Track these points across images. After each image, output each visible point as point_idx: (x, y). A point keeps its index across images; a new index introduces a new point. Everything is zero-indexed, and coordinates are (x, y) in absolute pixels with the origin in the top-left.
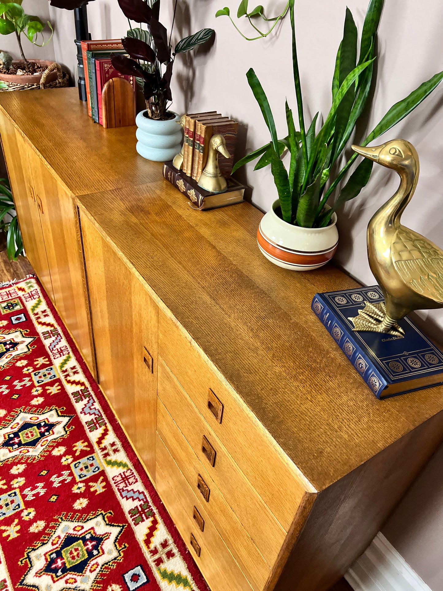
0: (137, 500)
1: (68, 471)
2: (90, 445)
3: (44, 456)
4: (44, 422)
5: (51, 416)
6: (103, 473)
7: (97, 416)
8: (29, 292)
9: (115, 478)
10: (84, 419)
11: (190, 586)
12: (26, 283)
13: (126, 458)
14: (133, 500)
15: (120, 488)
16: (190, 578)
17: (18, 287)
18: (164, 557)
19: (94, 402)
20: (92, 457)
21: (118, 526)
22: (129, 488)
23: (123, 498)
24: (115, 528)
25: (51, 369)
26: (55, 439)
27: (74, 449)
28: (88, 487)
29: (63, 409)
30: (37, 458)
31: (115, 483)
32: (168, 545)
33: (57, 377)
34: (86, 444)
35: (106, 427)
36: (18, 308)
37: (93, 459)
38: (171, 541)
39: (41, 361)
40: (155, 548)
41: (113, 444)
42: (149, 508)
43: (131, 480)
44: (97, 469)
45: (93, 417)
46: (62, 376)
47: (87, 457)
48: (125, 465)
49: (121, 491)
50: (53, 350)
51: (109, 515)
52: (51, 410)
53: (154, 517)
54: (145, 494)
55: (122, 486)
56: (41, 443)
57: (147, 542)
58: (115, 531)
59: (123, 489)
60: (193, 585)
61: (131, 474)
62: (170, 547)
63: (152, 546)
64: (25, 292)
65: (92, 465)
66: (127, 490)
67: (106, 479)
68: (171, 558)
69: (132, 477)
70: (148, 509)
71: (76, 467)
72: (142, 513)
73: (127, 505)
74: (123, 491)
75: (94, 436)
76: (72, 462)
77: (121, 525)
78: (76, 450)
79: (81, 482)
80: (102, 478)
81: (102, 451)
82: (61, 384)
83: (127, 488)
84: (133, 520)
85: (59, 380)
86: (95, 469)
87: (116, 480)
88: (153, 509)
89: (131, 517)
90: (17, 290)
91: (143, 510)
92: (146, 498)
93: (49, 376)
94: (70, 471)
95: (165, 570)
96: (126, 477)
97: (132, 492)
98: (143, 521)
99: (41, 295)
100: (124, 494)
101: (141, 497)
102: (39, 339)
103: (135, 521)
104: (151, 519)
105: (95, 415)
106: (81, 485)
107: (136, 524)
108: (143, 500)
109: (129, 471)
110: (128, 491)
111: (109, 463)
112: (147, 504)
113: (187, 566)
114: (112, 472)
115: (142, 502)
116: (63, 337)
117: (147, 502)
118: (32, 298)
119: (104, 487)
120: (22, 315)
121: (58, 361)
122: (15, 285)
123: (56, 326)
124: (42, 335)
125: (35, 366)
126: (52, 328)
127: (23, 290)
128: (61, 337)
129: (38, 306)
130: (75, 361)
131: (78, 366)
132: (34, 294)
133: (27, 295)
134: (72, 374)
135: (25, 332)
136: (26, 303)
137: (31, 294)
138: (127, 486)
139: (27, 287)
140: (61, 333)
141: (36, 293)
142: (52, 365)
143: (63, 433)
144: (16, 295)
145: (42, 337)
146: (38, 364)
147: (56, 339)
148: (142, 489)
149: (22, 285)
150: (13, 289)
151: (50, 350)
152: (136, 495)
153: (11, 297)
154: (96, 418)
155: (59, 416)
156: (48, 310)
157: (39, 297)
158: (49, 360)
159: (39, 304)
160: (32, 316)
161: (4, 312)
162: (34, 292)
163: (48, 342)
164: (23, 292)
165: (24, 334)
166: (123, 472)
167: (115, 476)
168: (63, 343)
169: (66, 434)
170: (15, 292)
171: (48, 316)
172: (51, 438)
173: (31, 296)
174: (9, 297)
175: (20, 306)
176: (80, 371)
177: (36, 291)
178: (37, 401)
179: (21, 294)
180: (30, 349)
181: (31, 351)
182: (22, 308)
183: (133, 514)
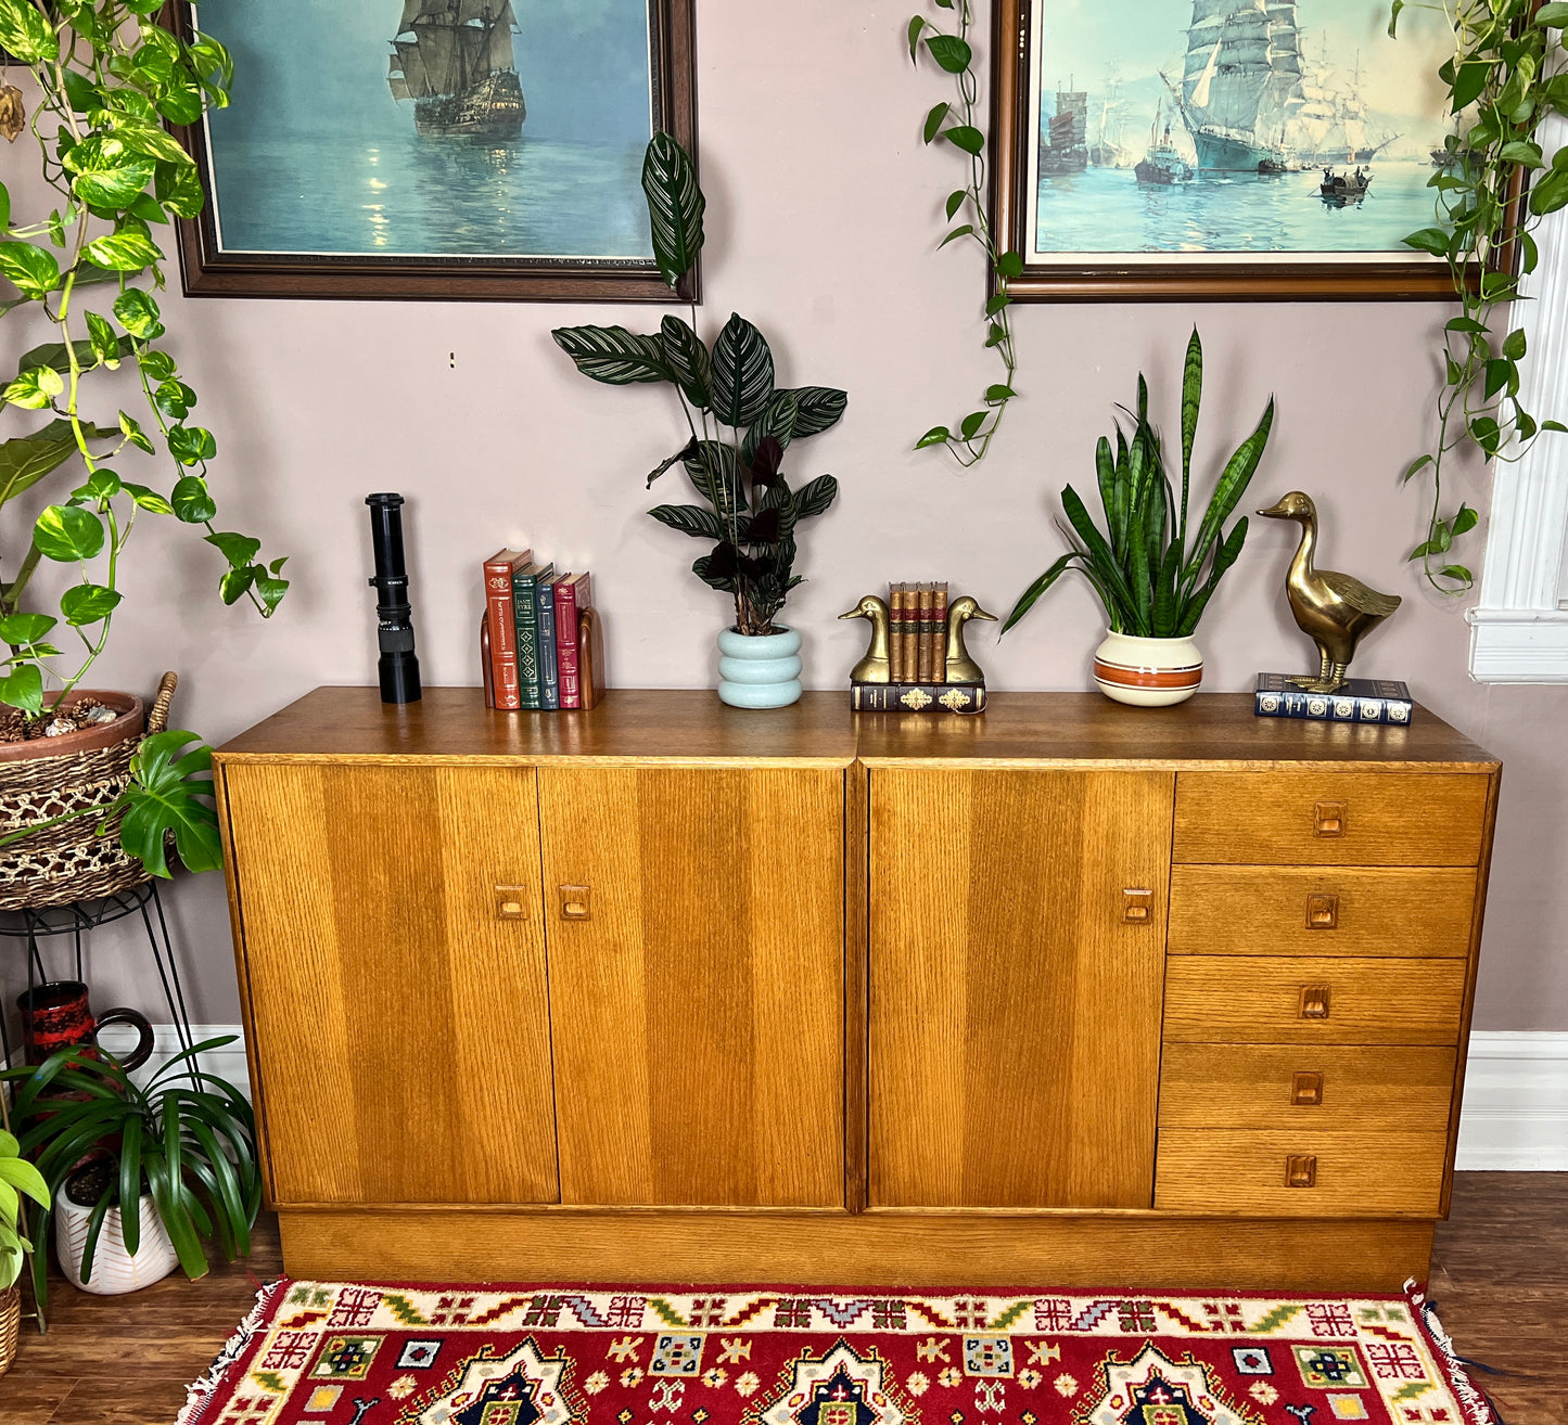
0: (1107, 1313)
1: (979, 1383)
2: (939, 1337)
3: (913, 1410)
4: (818, 1387)
5: (809, 1375)
6: (1018, 1341)
7: (871, 1308)
8: (335, 1308)
9: (1041, 1326)
10: (865, 1324)
11: (1297, 1307)
12: (294, 1299)
13: (1005, 1300)
14: (1103, 1318)
15: (1067, 1325)
16: (1284, 1303)
17: (283, 1325)
18: (1233, 1318)
19: (831, 1301)
20: (969, 1342)
21: (1144, 1351)
22: (1075, 1315)
23: (1090, 1329)
24: (1145, 1357)
25: (668, 1338)
26: (881, 1382)
27: (931, 1359)
28: (1037, 1366)
29: (806, 1351)
30: (909, 1420)
31: (1052, 1329)
32: (1215, 1306)
33: (704, 1338)
34: (931, 1341)
35: (909, 1304)
36: (370, 1346)
37: (976, 1342)
38: (1209, 1301)
39: (622, 1350)
40: (1211, 1322)
41: (961, 1306)
42: (1132, 1304)
43: (1060, 1307)
44: (1002, 1344)
45: (868, 1314)
46: (706, 1329)
47: (965, 1349)
48: (1022, 1306)
49: (1074, 1327)
50: (606, 1322)
51: (1113, 1357)
52: (795, 1369)
53: (1154, 1304)
54: (1101, 1300)
55: (1064, 1323)
56: (875, 1406)
57: (1196, 1327)
58: (1150, 1358)
59: (1071, 1324)
60: (1297, 1302)
61: (1046, 1303)
62: (1220, 1306)
63: (1205, 1324)
64: (324, 1316)
65: (988, 1348)
66: (1077, 1320)
67: (1036, 1340)
68: (1239, 1311)
69: (1055, 1304)
70: (1135, 1306)
71: (978, 1370)
72: (1136, 1315)
73: (1110, 1327)
75: (916, 1324)
76: (962, 1372)
77: (1144, 1347)
78: (937, 1357)
79: (1017, 1371)
80: (1028, 1344)
81: (966, 1325)
82: (731, 1338)
83: (1074, 1318)
84: (1143, 1331)
85: (713, 1340)
86: (1001, 1347)
87: (1046, 1326)
88: (1138, 1300)
89: (1136, 1330)
90: (294, 1331)
91: (1132, 1313)
92: (1110, 1302)
93: (687, 1347)
94: (981, 1380)
95: (1257, 1325)
96: (1049, 1312)
97: (1086, 1316)
98: (1153, 1320)
99: (372, 1290)
100: (1081, 1325)
101: (1103, 1306)
102: (539, 1334)
103: (1147, 1328)
104: (1156, 1309)
105: (866, 1309)
106: (1025, 1373)
107: (1154, 1329)
108: (1110, 1307)
109: (1039, 1304)
110: (1082, 1318)
111: (1001, 1324)
112: (1122, 1304)
113: (1263, 1300)
114: (1025, 1325)
115: (1115, 1309)
116: (582, 1294)
117: (1118, 1304)
118: (365, 1310)
119: (1051, 1346)
120: (412, 1346)
121: (652, 1322)
122: (269, 1326)
123: (530, 1295)
124: (531, 1327)
125: (628, 1363)
126: (529, 1305)
127: (311, 1317)
128: (575, 1297)
129: (411, 1307)
130: (678, 1297)
131: (702, 1297)
132: (355, 1301)
133: (341, 1317)
134: (716, 1312)
135: (485, 1353)
136: (370, 1326)
137: (346, 1308)
138: (1070, 1318)
139: (311, 1305)
140: (562, 1293)
141: (357, 1296)
142: (656, 1335)
143: (876, 1367)
144: (312, 1338)
145: (538, 1327)
146: (627, 1357)
147: (575, 1307)
148: (1089, 1301)
149: (287, 1311)
150: (279, 1338)
151: (600, 1326)
152: (1096, 1312)
153: (309, 1348)
154: (874, 1310)
155: (823, 1362)
156: (449, 1295)
157: (381, 1296)
158: (634, 1336)
159: (407, 1304)
160: (438, 1327)
161: (359, 1373)
162: (349, 1300)
163: (567, 1322)
164: (319, 1320)
165: (492, 1355)
166: (1036, 1312)
167: (1037, 1325)
168: (602, 1302)
169: (881, 1362)
170: (296, 1335)
171: (471, 1300)
172: (873, 1387)
173: (355, 1309)
174: (305, 1355)
175: (368, 1340)
176: (718, 1297)
177: (351, 1294)
178: (747, 1384)
179: (320, 1327)
180: (563, 1358)
181: (568, 1358)
182: (383, 1338)
183: (1133, 1327)
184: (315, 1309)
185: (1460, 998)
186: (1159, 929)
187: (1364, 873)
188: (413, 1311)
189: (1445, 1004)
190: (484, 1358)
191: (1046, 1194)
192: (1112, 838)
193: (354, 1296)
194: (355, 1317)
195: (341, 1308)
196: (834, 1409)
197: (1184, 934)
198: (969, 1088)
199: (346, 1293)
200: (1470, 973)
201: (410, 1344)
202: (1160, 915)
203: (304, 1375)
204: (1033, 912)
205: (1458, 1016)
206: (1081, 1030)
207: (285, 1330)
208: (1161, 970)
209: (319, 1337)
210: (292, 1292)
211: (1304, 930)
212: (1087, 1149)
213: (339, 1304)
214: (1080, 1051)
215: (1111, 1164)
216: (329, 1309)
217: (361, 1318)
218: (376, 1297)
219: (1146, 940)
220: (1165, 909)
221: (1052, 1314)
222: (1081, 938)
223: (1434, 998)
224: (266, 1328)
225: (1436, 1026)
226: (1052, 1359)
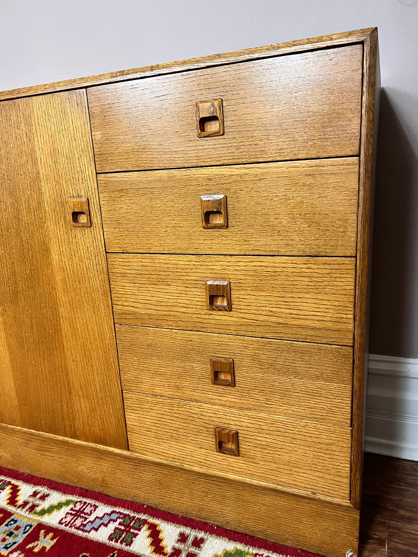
0: (111, 522)
9: (63, 521)
11: (248, 553)
13: (63, 496)
14: (106, 525)
15: (78, 525)
18: (193, 549)
20: (12, 520)
22: (91, 518)
23: (89, 532)
28: (28, 551)
31: (67, 525)
32: (188, 536)
35: (12, 485)
37: (16, 522)
38: (187, 531)
40: (174, 548)
41: (35, 494)
42: (133, 519)
43: (88, 510)
44: (28, 528)
47: (4, 524)
48: (68, 503)
49: (82, 527)
53: (148, 523)
54: (118, 511)
55: (78, 522)
57: (159, 550)
59: (82, 524)
60: (251, 549)
61: (82, 505)
62: (192, 537)
63: (168, 550)
65: (17, 528)
66: (90, 522)
67: (50, 530)
68: (202, 545)
69: (87, 506)
70: (134, 522)
72: (127, 529)
73: (103, 534)
74: (85, 526)
79: (12, 552)
80: (42, 532)
81: (23, 508)
83: (88, 520)
84: (121, 543)
86: (25, 529)
87: (66, 522)
88: (140, 517)
89: (116, 541)
91: (128, 526)
92: (121, 513)
96: (78, 511)
97: (97, 520)
98: (136, 535)
100: (88, 528)
101: (114, 516)
103: (125, 542)
104: (145, 527)
107: (129, 544)
108: (119, 518)
109: (79, 503)
110: (92, 522)
111: (43, 512)
112: (127, 517)
113: (227, 539)
114: (55, 518)
115: (119, 521)
117: (125, 516)
119: (53, 538)
138: (86, 519)
148: (108, 509)
152: (106, 520)
166: (71, 509)
167: (61, 519)
183: (117, 538)
186: (98, 230)
187: (247, 171)
189: (336, 303)
191: (65, 427)
192: (54, 153)
197: (116, 235)
198: (9, 347)
202: (97, 220)
204: (19, 219)
205: (352, 316)
206: (63, 311)
208: (104, 265)
211: (202, 229)
212: (82, 400)
214: (65, 326)
215: (98, 413)
219: (91, 240)
220: (98, 214)
221: (77, 514)
222: (50, 239)
223: (325, 297)
225: (329, 325)
226: (44, 548)
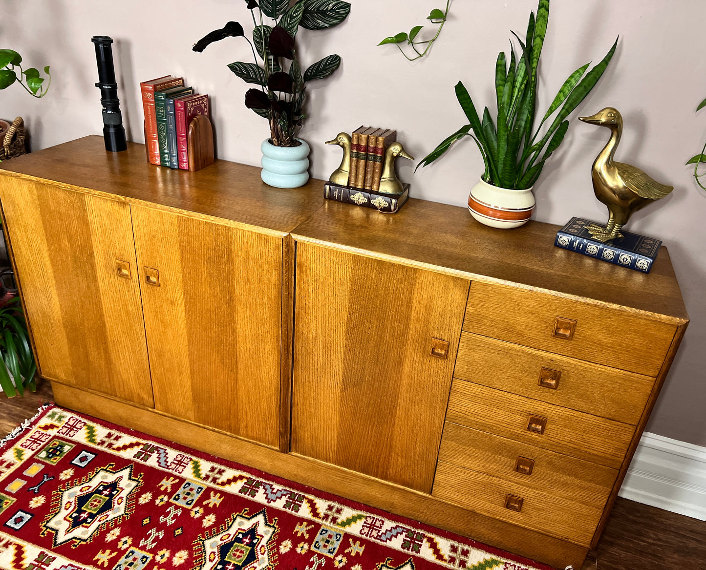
0: (399, 535)
1: (314, 556)
2: (310, 522)
3: (275, 561)
4: (239, 533)
5: (240, 524)
6: (347, 536)
7: (288, 496)
8: (64, 425)
9: (363, 532)
10: (279, 504)
11: (500, 562)
12: (50, 416)
13: (353, 511)
14: (396, 537)
15: (375, 536)
16: (494, 557)
17: (40, 427)
18: (462, 558)
19: (272, 485)
20: (323, 530)
21: (406, 564)
22: (383, 530)
23: (386, 541)
24: (405, 567)
25: (189, 484)
26: (269, 540)
27: (299, 535)
28: (348, 556)
29: (245, 510)
30: (270, 567)
31: (367, 536)
32: (457, 548)
33: (205, 488)
34: (305, 523)
35: (307, 498)
36: (67, 448)
37: (326, 531)
38: (456, 544)
39: (166, 484)
40: (450, 557)
41: (330, 508)
42: (415, 533)
43: (378, 524)
44: (338, 536)
45: (284, 499)
46: (209, 484)
47: (319, 534)
48: (360, 517)
49: (378, 537)
50: (168, 466)
51: (389, 562)
52: (235, 519)
53: (426, 537)
54: (400, 525)
55: (375, 533)
56: (259, 553)
57: (440, 557)
59: (378, 535)
60: (502, 559)
61: (372, 519)
62: (460, 549)
63: (446, 557)
64: (58, 427)
65: (330, 536)
66: (382, 533)
67: (356, 539)
68: (468, 555)
69: (376, 521)
70: (415, 535)
71: (318, 548)
72: (413, 541)
73: (396, 544)
74: (380, 536)
75: (304, 511)
76: (310, 547)
77: (408, 561)
78: (302, 534)
79: (337, 555)
80: (351, 540)
81: (327, 520)
82: (216, 492)
84: (412, 551)
85: (209, 489)
86: (337, 538)
87: (365, 533)
88: (419, 531)
89: (408, 550)
90: (42, 431)
91: (412, 538)
92: (404, 528)
93: (195, 492)
94: (316, 555)
95: (473, 566)
96: (371, 524)
97: (388, 532)
98: (420, 546)
99: (83, 420)
100: (383, 538)
101: (400, 530)
102: (137, 464)
103: (415, 550)
104: (425, 540)
105: (285, 495)
106: (339, 558)
107: (418, 552)
108: (403, 531)
109: (368, 519)
110: (385, 534)
111: (344, 524)
112: (410, 532)
113: (485, 552)
114: (355, 529)
115: (404, 534)
116: (166, 448)
117: (408, 530)
118: (76, 429)
119: (361, 545)
120: (84, 453)
121: (188, 473)
122: (33, 426)
123: (145, 442)
124: (136, 459)
125: (165, 492)
126: (141, 447)
127: (52, 426)
128: (162, 449)
129: (94, 434)
130: (206, 462)
131: (216, 465)
132: (74, 424)
133: (65, 430)
134: (218, 476)
135: (110, 467)
136: (73, 439)
137: (69, 426)
138: (379, 531)
139: (55, 421)
140: (158, 445)
141: (75, 422)
142: (185, 480)
143: (271, 530)
144: (47, 437)
145: (139, 460)
146: (166, 488)
147: (160, 454)
148: (394, 524)
149: (45, 421)
150: (35, 433)
151: (165, 468)
152: (394, 532)
153: (43, 442)
154: (289, 498)
155: (249, 519)
156: (113, 432)
157: (85, 424)
158: (176, 477)
159: (94, 431)
160: (99, 447)
161: (54, 462)
162: (71, 423)
163: (152, 462)
164: (55, 429)
165: (111, 469)
166: (365, 523)
167: (361, 530)
168: (172, 454)
169: (275, 528)
170: (43, 433)
171: (120, 437)
172: (264, 542)
173: (72, 427)
174: (40, 444)
175: (68, 445)
176: (223, 467)
177: (73, 420)
178: (209, 520)
179: (53, 432)
180: (139, 480)
181: (141, 481)
182: (74, 446)
183: (408, 547)
184: (56, 423)
185: (627, 446)
186: (451, 363)
187: (579, 364)
188: (94, 436)
189: (617, 446)
190: (108, 469)
192: (429, 309)
193: (74, 421)
194: (70, 431)
195: (66, 425)
196: (239, 548)
197: (464, 369)
198: (341, 413)
199: (72, 419)
200: (637, 435)
201: (83, 452)
202: (452, 356)
203: (34, 455)
204: (381, 337)
205: (624, 455)
206: (401, 402)
207: (39, 430)
208: (449, 384)
209: (51, 437)
210: (50, 413)
211: (537, 385)
212: (400, 459)
213: (66, 423)
215: (412, 469)
216: (61, 425)
217: (72, 433)
218: (83, 424)
219: (442, 367)
220: (455, 354)
221: (372, 527)
222: (406, 357)
223: (611, 441)
224: (32, 427)
225: (609, 456)
226: (357, 553)
